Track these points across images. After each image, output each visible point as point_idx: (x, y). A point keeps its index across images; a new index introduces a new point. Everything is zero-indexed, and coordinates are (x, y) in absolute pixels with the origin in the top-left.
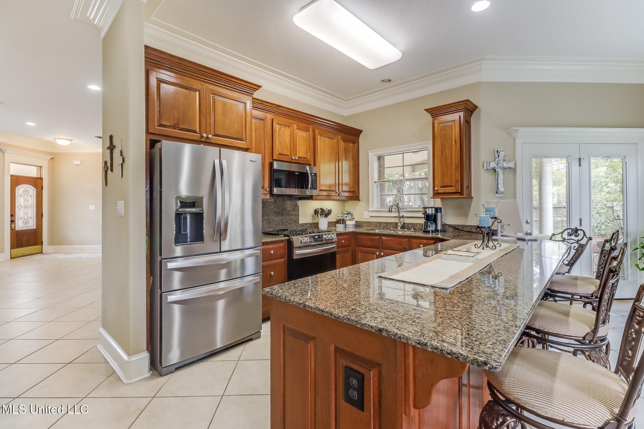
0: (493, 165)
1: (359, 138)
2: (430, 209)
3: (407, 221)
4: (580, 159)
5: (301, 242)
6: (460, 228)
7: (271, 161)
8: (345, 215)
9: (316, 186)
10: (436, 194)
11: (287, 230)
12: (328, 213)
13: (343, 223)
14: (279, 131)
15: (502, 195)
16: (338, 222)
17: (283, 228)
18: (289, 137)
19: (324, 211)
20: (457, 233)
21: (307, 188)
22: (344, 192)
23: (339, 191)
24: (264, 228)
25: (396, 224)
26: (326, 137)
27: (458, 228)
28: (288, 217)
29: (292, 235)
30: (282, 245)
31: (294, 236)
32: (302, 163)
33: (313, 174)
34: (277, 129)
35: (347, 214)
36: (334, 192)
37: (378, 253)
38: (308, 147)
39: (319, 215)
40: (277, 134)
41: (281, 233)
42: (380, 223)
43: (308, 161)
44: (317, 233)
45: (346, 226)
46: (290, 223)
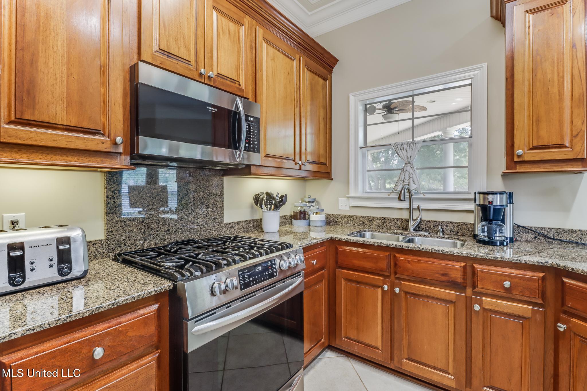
1: (332, 72)
3: (426, 217)
6: (551, 235)
8: (308, 204)
9: (258, 145)
10: (514, 164)
12: (280, 201)
13: (304, 219)
16: (296, 216)
19: (274, 198)
21: (237, 148)
22: (310, 162)
23: (300, 160)
24: (133, 242)
25: (405, 222)
26: (279, 51)
27: (546, 233)
28: (197, 210)
32: (225, 88)
33: (251, 119)
35: (310, 202)
36: (292, 161)
37: (386, 288)
39: (263, 206)
42: (371, 220)
43: (242, 91)
45: (311, 224)
46: (202, 225)
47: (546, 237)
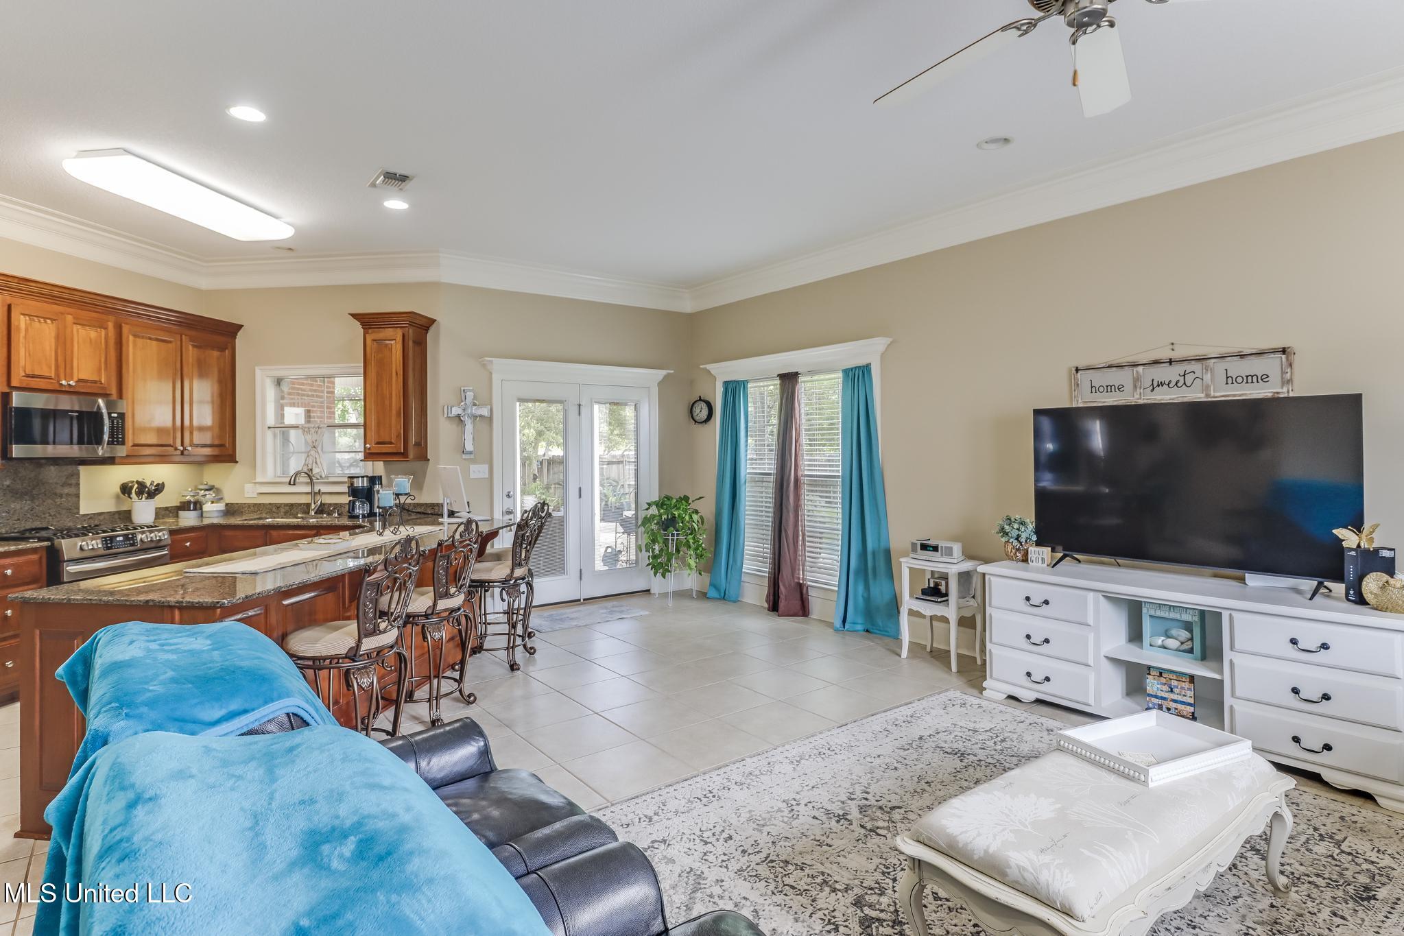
0: (456, 411)
1: (236, 338)
2: (360, 479)
3: (328, 500)
4: (580, 405)
5: (81, 549)
6: (410, 509)
7: (6, 390)
8: (202, 493)
9: (123, 438)
10: (370, 455)
11: (47, 529)
12: (155, 490)
13: (195, 509)
14: (27, 330)
15: (472, 456)
16: (185, 506)
17: (37, 524)
18: (53, 340)
19: (146, 487)
20: (405, 516)
21: (99, 441)
22: (197, 446)
23: (183, 445)
25: (308, 505)
26: (150, 339)
28: (50, 501)
29: (58, 538)
30: (34, 557)
31: (63, 538)
32: (86, 391)
33: (114, 416)
34: (23, 326)
35: (207, 490)
36: (170, 448)
38: (103, 360)
39: (133, 495)
40: (22, 334)
41: (30, 536)
42: (278, 506)
43: (104, 388)
44: (123, 530)
45: (204, 515)
46: (54, 515)
47: (408, 510)
